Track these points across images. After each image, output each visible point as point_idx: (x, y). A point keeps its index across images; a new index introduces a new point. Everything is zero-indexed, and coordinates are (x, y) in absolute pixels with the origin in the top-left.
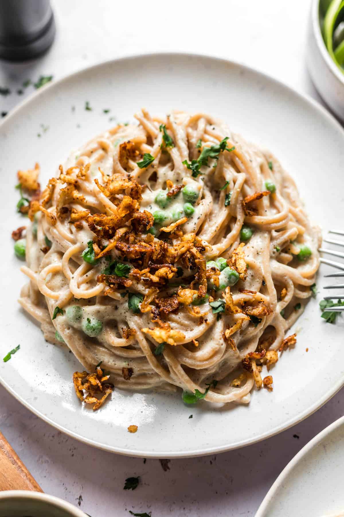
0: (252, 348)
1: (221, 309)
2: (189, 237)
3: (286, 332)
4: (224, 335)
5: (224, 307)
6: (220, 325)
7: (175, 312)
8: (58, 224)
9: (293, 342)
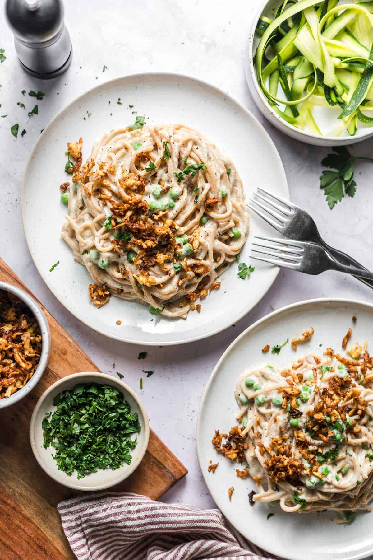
0: (194, 289)
1: (179, 269)
2: (169, 222)
3: (216, 279)
4: (178, 283)
5: (181, 268)
6: (177, 278)
7: (153, 266)
8: (92, 197)
9: (218, 287)
